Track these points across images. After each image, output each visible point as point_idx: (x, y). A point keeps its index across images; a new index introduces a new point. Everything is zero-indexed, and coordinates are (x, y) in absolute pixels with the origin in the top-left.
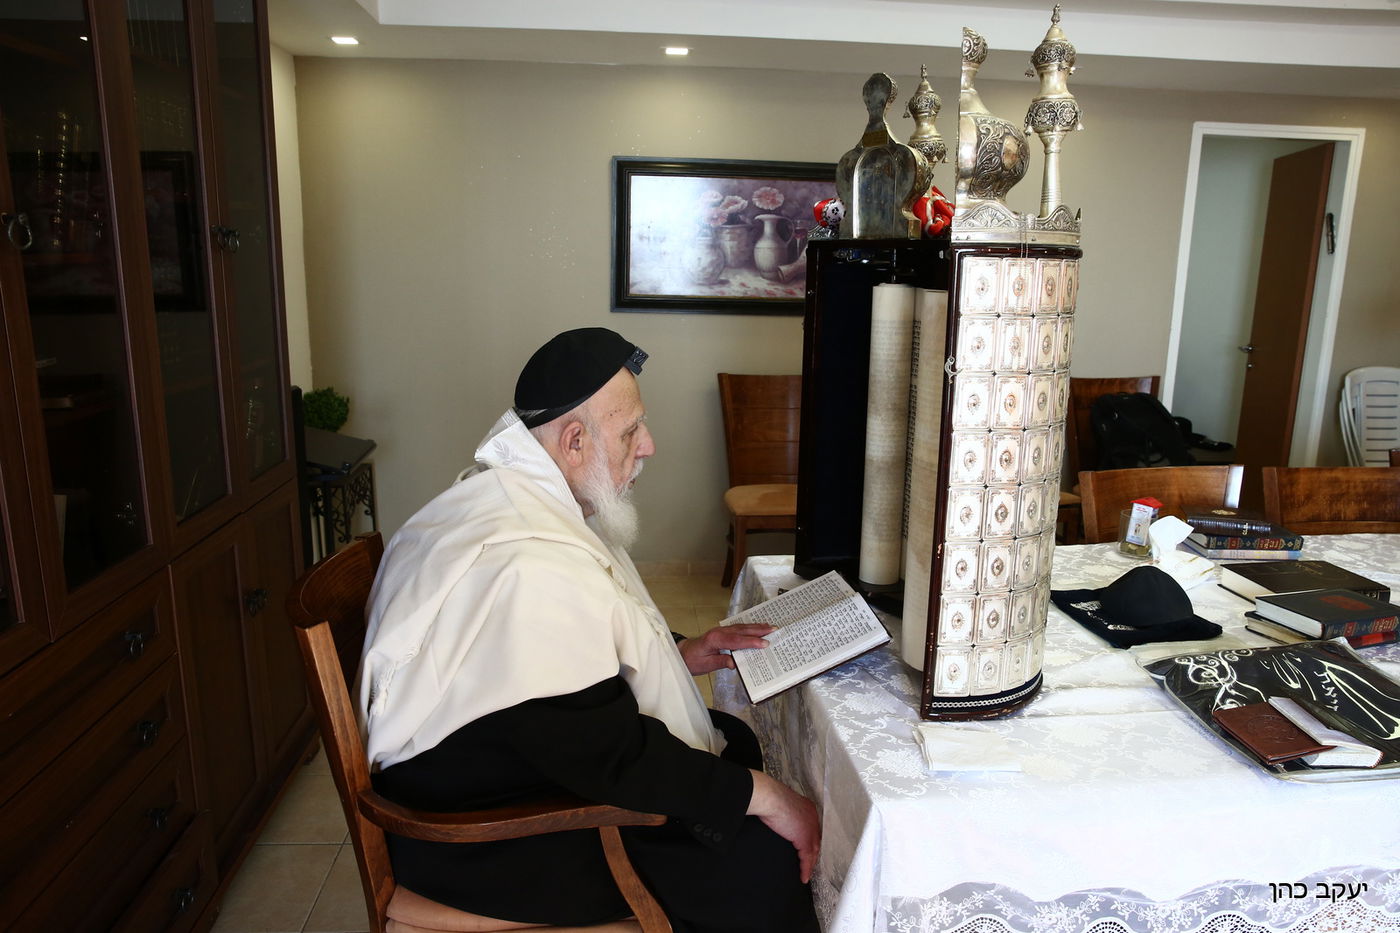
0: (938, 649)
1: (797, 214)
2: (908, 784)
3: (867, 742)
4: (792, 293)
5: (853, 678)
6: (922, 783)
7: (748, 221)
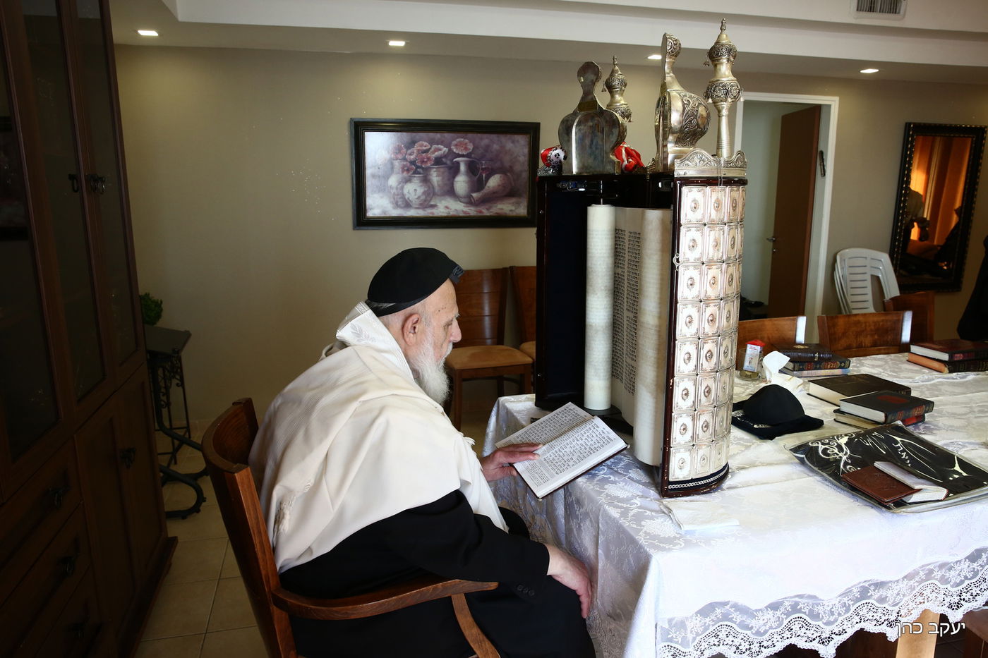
0: (671, 449)
1: (483, 157)
2: (670, 541)
3: (632, 516)
4: (481, 212)
5: (604, 474)
6: (679, 539)
7: (448, 162)
